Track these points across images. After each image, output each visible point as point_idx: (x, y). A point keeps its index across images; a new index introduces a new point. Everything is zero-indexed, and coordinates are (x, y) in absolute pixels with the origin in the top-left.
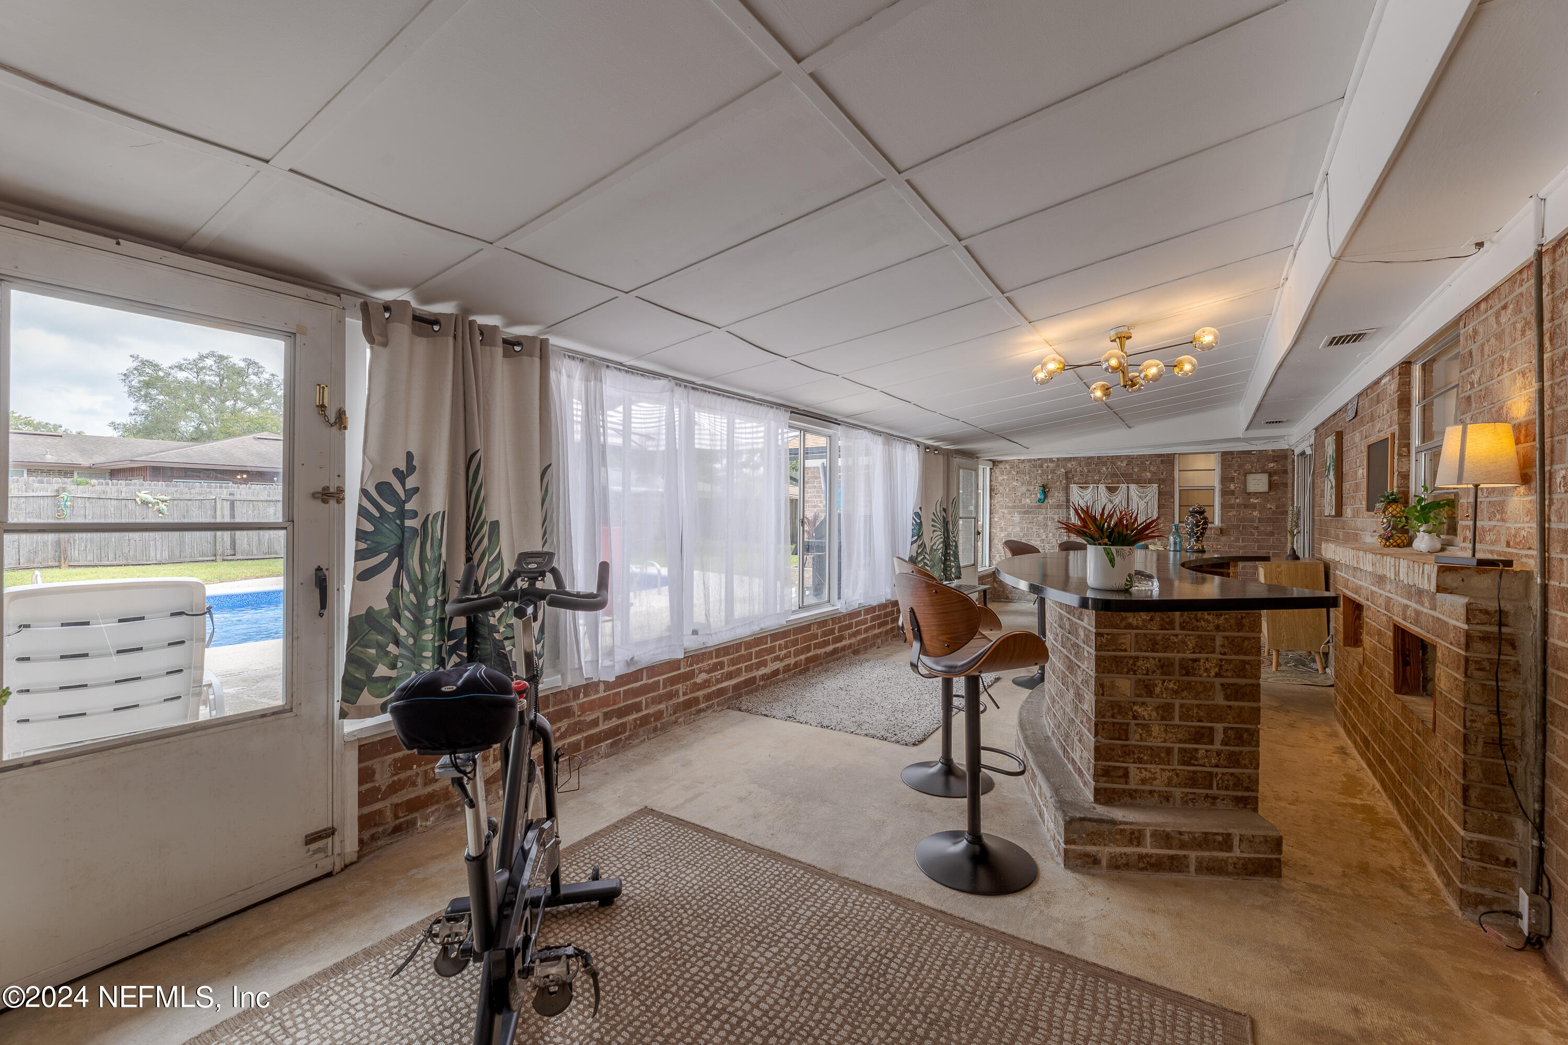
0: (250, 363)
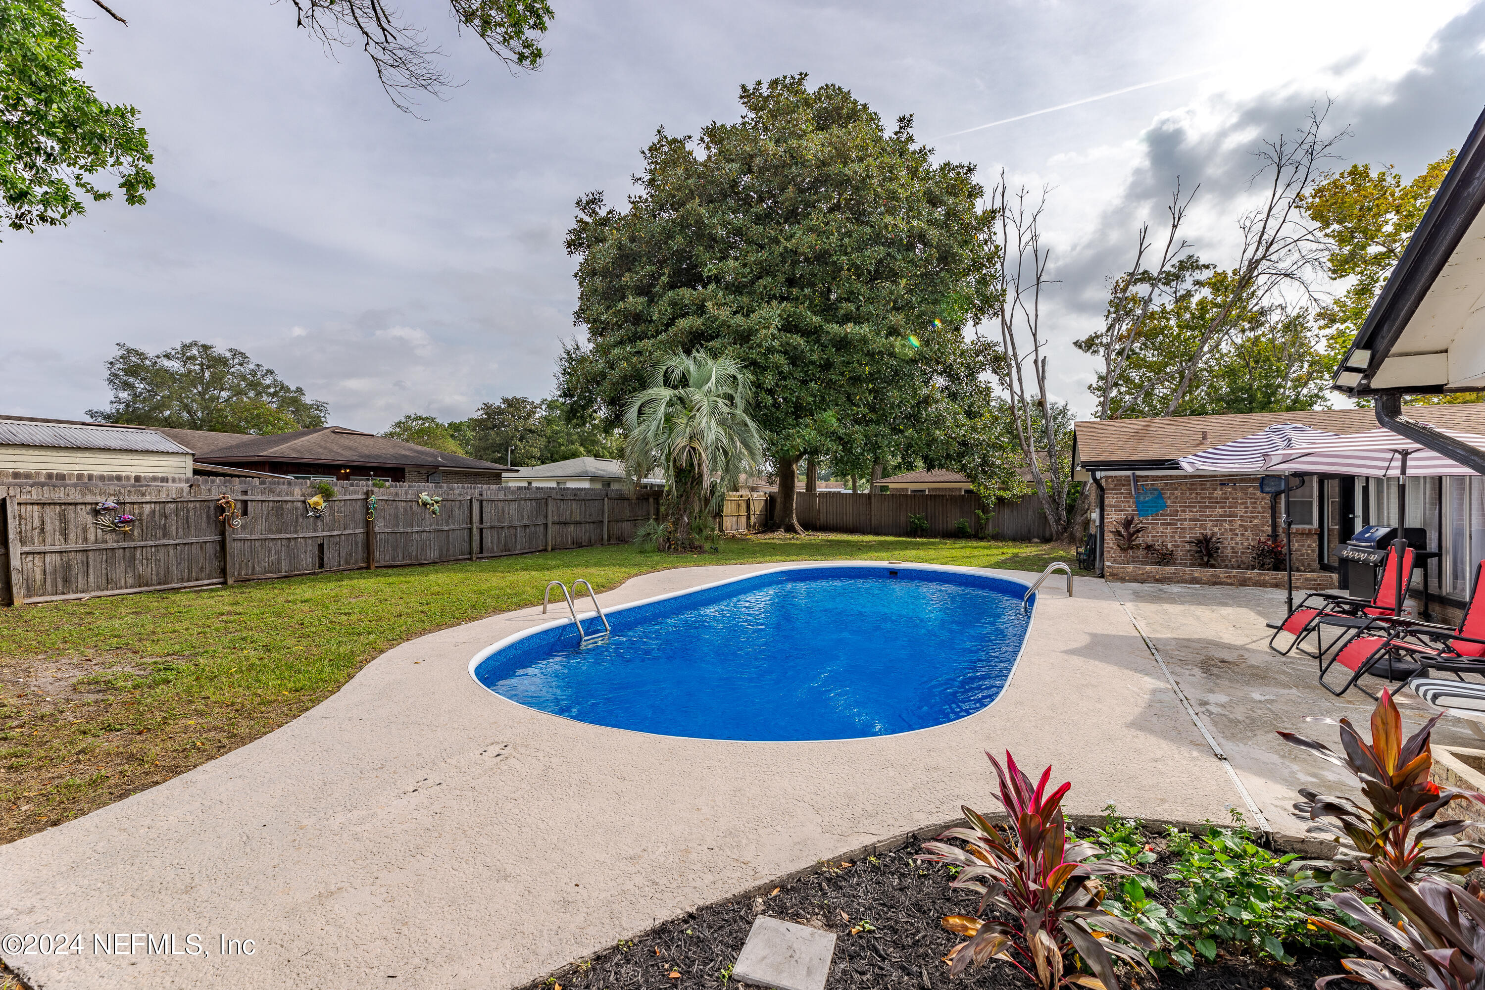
0: (235, 353)
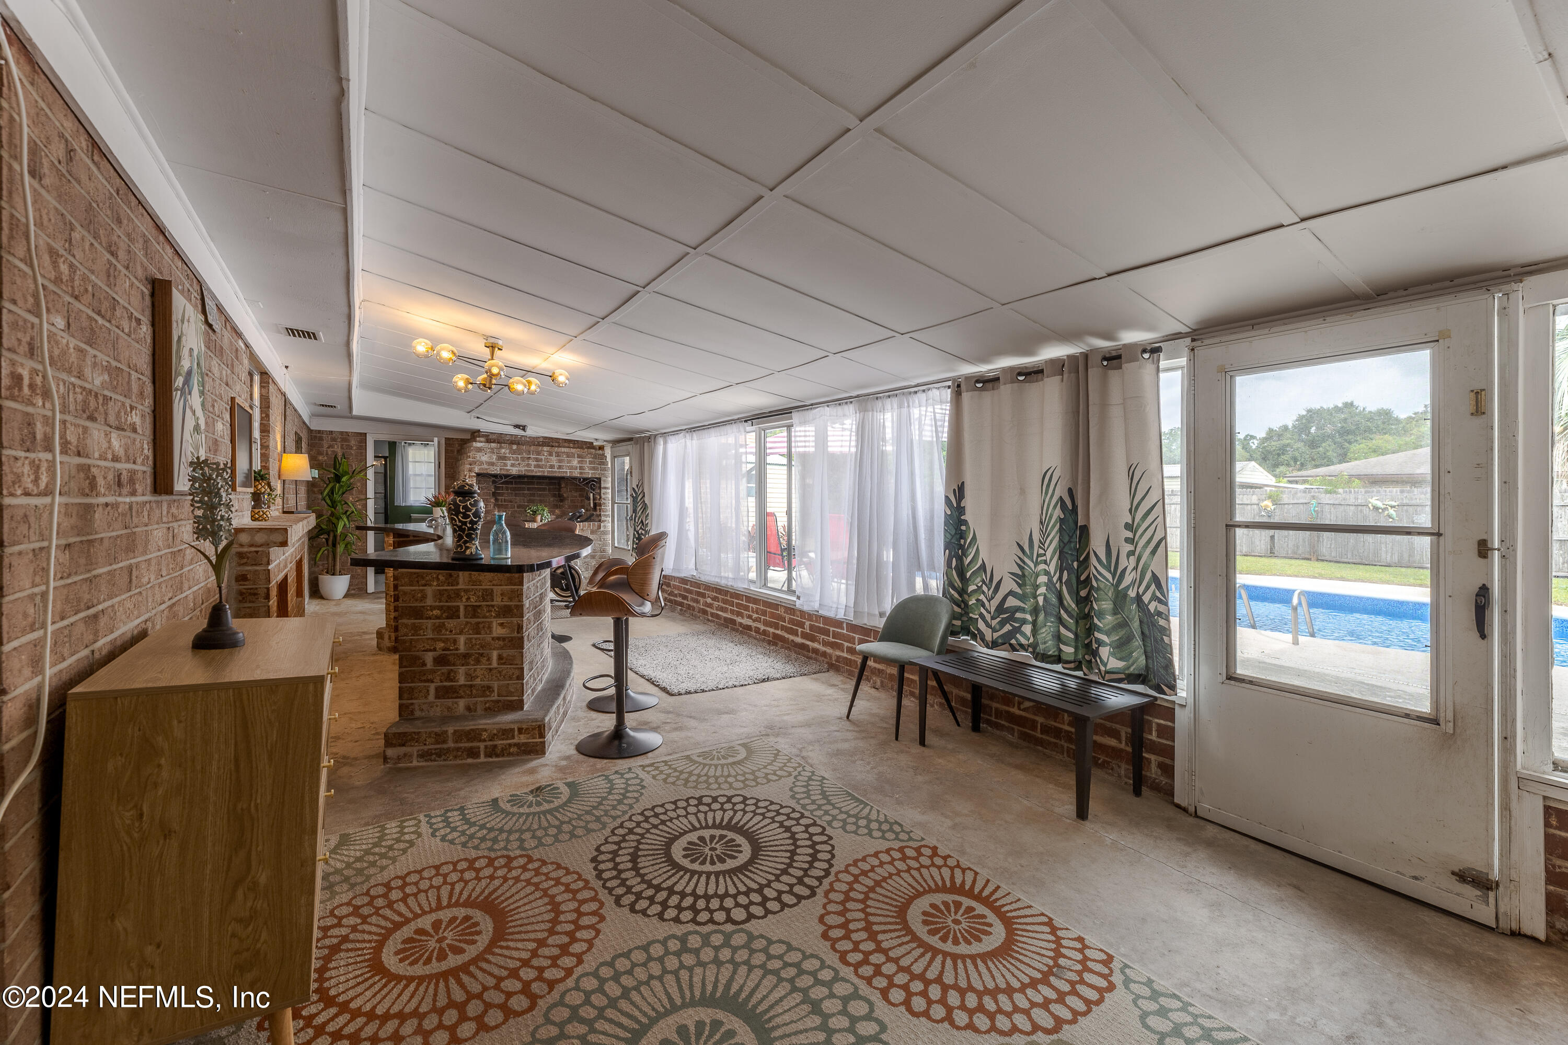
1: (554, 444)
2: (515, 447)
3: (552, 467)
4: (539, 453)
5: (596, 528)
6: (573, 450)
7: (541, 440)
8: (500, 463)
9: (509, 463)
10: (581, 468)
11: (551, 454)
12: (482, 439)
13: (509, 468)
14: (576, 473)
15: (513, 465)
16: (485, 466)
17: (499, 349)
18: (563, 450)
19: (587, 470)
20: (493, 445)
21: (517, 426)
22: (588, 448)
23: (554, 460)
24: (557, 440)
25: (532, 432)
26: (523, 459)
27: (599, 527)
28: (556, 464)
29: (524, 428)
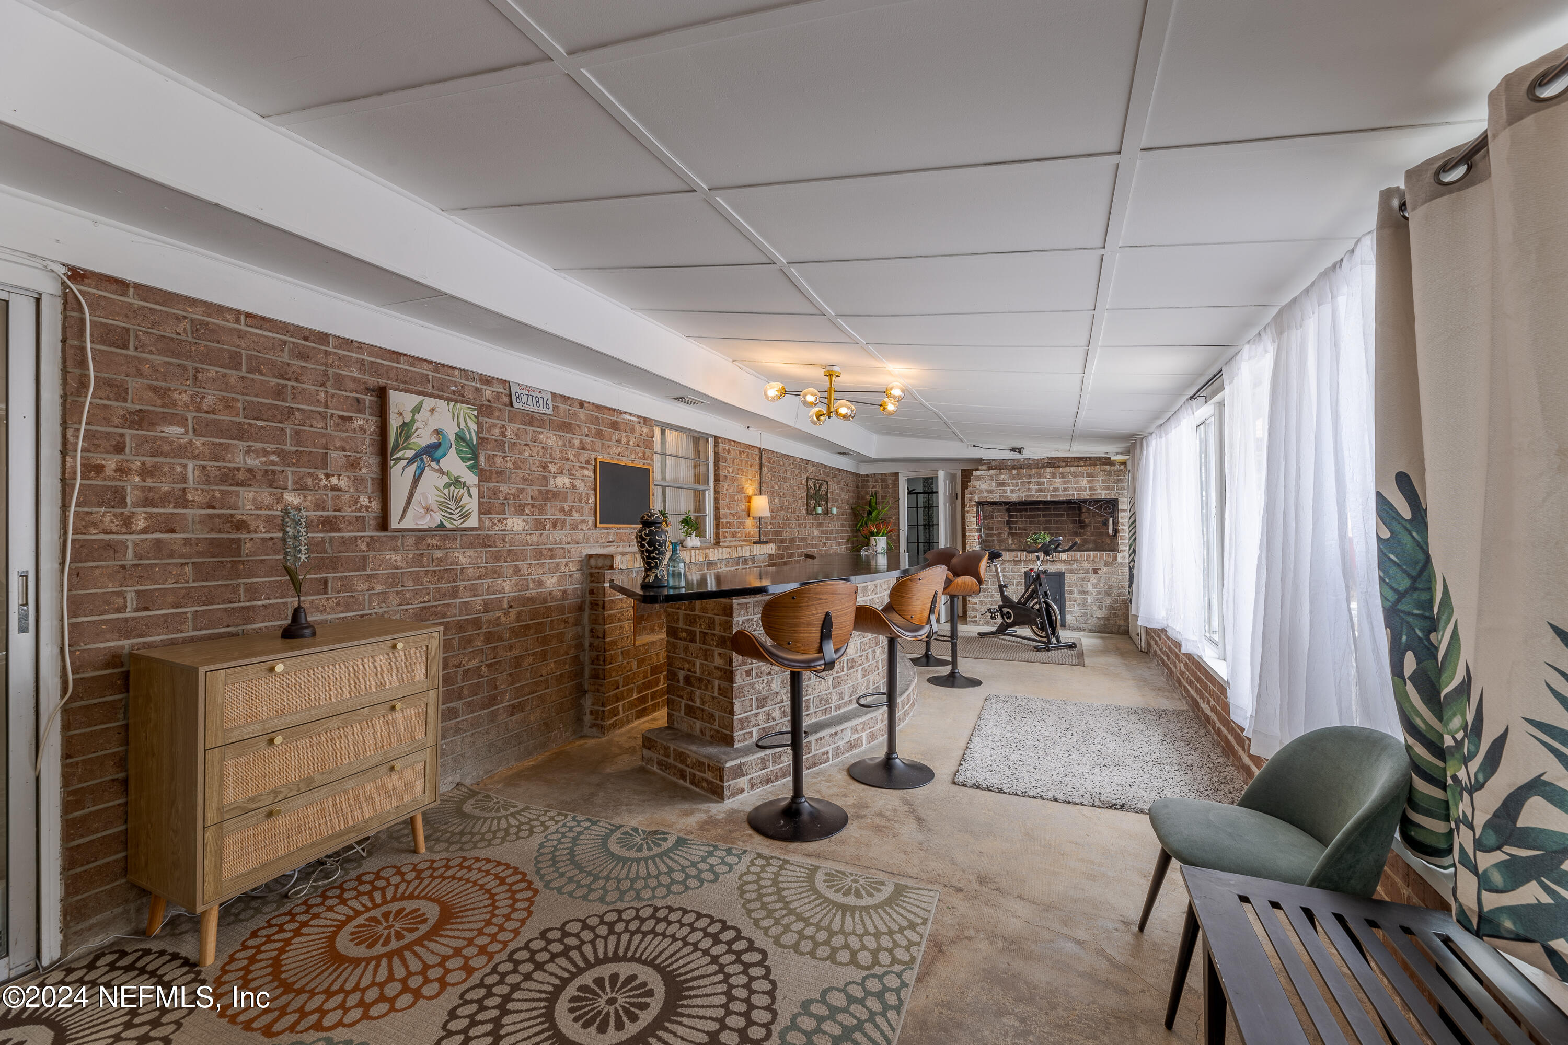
1: (1060, 464)
2: (1015, 472)
3: (1056, 490)
4: (1040, 476)
5: (1110, 559)
6: (1081, 469)
7: (1046, 461)
8: (999, 490)
9: (1008, 489)
10: (1091, 489)
11: (1054, 476)
12: (984, 467)
13: (1008, 494)
14: (1085, 495)
15: (1012, 491)
16: (985, 494)
17: (837, 376)
18: (1069, 469)
19: (1099, 491)
20: (992, 472)
21: (1013, 450)
22: (1104, 464)
23: (1058, 483)
24: (1065, 459)
25: (1027, 454)
26: (1023, 484)
27: (1115, 558)
28: (1061, 487)
29: (1020, 451)
